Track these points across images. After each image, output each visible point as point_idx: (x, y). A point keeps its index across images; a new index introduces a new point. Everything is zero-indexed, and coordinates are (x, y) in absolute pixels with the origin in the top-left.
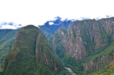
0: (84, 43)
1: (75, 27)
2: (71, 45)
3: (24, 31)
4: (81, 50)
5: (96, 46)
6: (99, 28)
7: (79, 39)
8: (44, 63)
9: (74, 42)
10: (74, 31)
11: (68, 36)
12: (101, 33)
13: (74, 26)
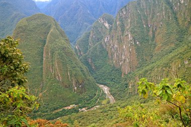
0: (135, 43)
1: (125, 13)
2: (116, 46)
3: (25, 26)
4: (130, 56)
5: (157, 48)
6: (166, 15)
7: (127, 35)
8: (55, 77)
9: (120, 41)
10: (121, 21)
11: (113, 31)
12: (168, 24)
13: (122, 12)
